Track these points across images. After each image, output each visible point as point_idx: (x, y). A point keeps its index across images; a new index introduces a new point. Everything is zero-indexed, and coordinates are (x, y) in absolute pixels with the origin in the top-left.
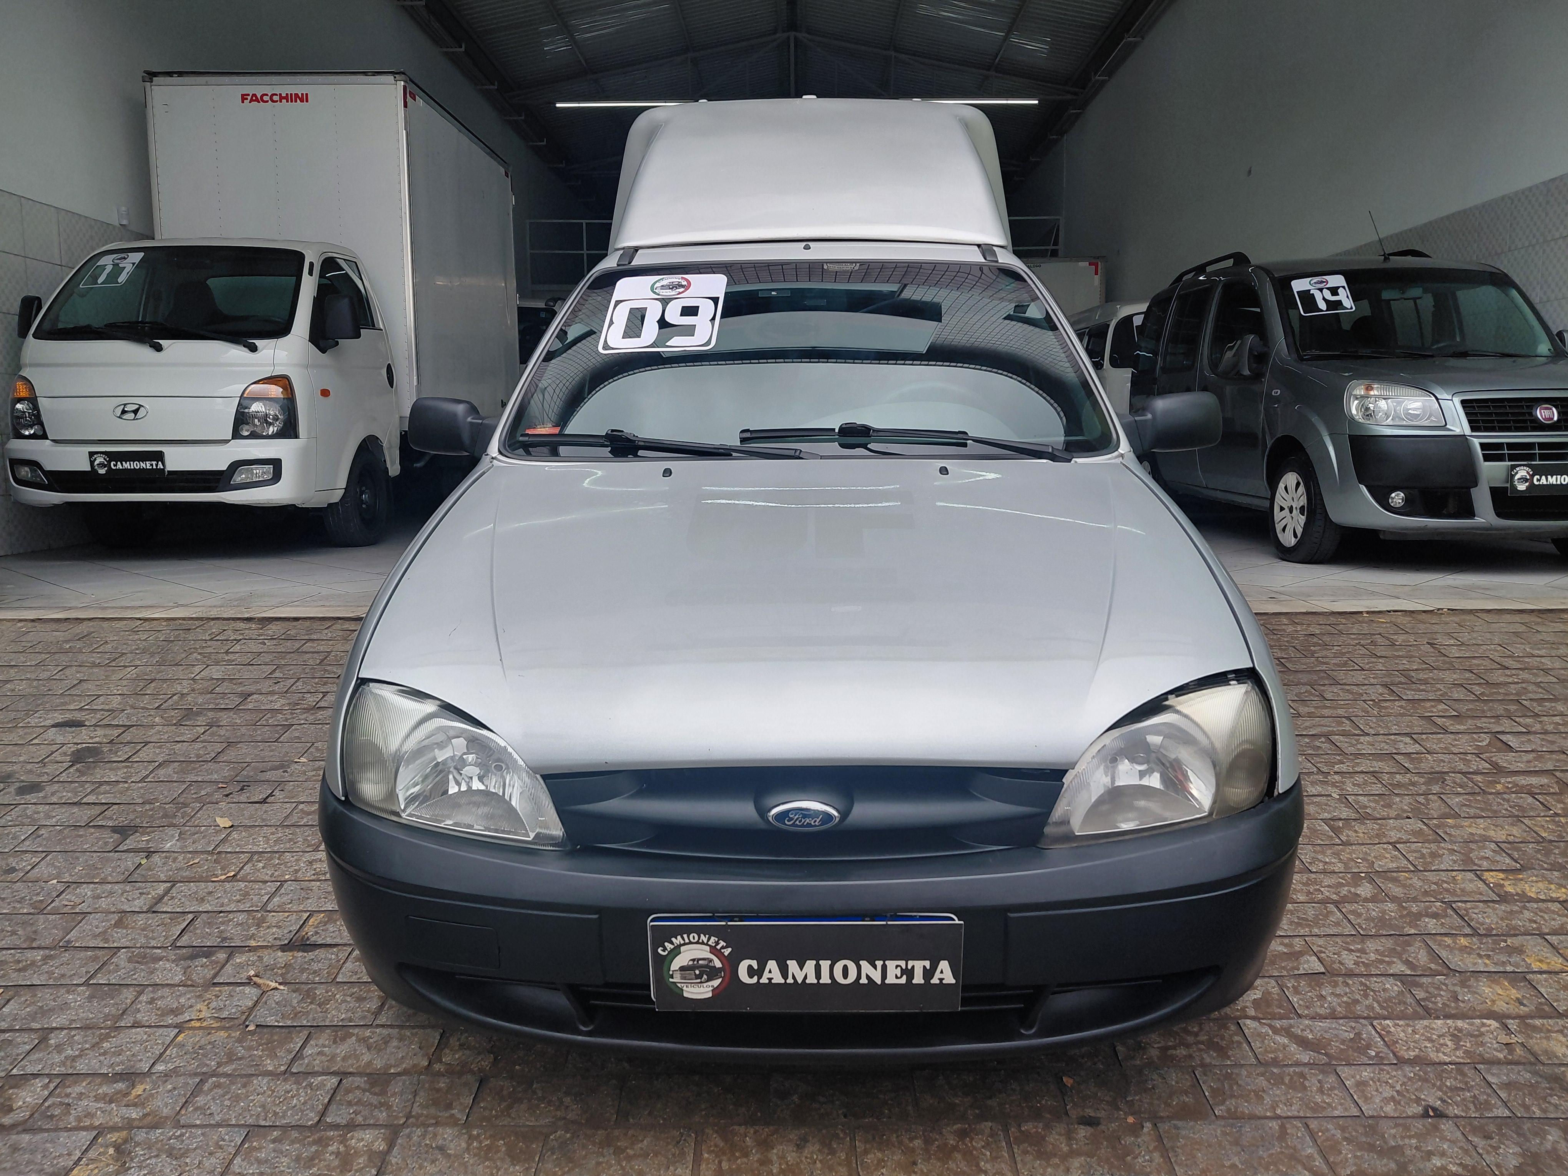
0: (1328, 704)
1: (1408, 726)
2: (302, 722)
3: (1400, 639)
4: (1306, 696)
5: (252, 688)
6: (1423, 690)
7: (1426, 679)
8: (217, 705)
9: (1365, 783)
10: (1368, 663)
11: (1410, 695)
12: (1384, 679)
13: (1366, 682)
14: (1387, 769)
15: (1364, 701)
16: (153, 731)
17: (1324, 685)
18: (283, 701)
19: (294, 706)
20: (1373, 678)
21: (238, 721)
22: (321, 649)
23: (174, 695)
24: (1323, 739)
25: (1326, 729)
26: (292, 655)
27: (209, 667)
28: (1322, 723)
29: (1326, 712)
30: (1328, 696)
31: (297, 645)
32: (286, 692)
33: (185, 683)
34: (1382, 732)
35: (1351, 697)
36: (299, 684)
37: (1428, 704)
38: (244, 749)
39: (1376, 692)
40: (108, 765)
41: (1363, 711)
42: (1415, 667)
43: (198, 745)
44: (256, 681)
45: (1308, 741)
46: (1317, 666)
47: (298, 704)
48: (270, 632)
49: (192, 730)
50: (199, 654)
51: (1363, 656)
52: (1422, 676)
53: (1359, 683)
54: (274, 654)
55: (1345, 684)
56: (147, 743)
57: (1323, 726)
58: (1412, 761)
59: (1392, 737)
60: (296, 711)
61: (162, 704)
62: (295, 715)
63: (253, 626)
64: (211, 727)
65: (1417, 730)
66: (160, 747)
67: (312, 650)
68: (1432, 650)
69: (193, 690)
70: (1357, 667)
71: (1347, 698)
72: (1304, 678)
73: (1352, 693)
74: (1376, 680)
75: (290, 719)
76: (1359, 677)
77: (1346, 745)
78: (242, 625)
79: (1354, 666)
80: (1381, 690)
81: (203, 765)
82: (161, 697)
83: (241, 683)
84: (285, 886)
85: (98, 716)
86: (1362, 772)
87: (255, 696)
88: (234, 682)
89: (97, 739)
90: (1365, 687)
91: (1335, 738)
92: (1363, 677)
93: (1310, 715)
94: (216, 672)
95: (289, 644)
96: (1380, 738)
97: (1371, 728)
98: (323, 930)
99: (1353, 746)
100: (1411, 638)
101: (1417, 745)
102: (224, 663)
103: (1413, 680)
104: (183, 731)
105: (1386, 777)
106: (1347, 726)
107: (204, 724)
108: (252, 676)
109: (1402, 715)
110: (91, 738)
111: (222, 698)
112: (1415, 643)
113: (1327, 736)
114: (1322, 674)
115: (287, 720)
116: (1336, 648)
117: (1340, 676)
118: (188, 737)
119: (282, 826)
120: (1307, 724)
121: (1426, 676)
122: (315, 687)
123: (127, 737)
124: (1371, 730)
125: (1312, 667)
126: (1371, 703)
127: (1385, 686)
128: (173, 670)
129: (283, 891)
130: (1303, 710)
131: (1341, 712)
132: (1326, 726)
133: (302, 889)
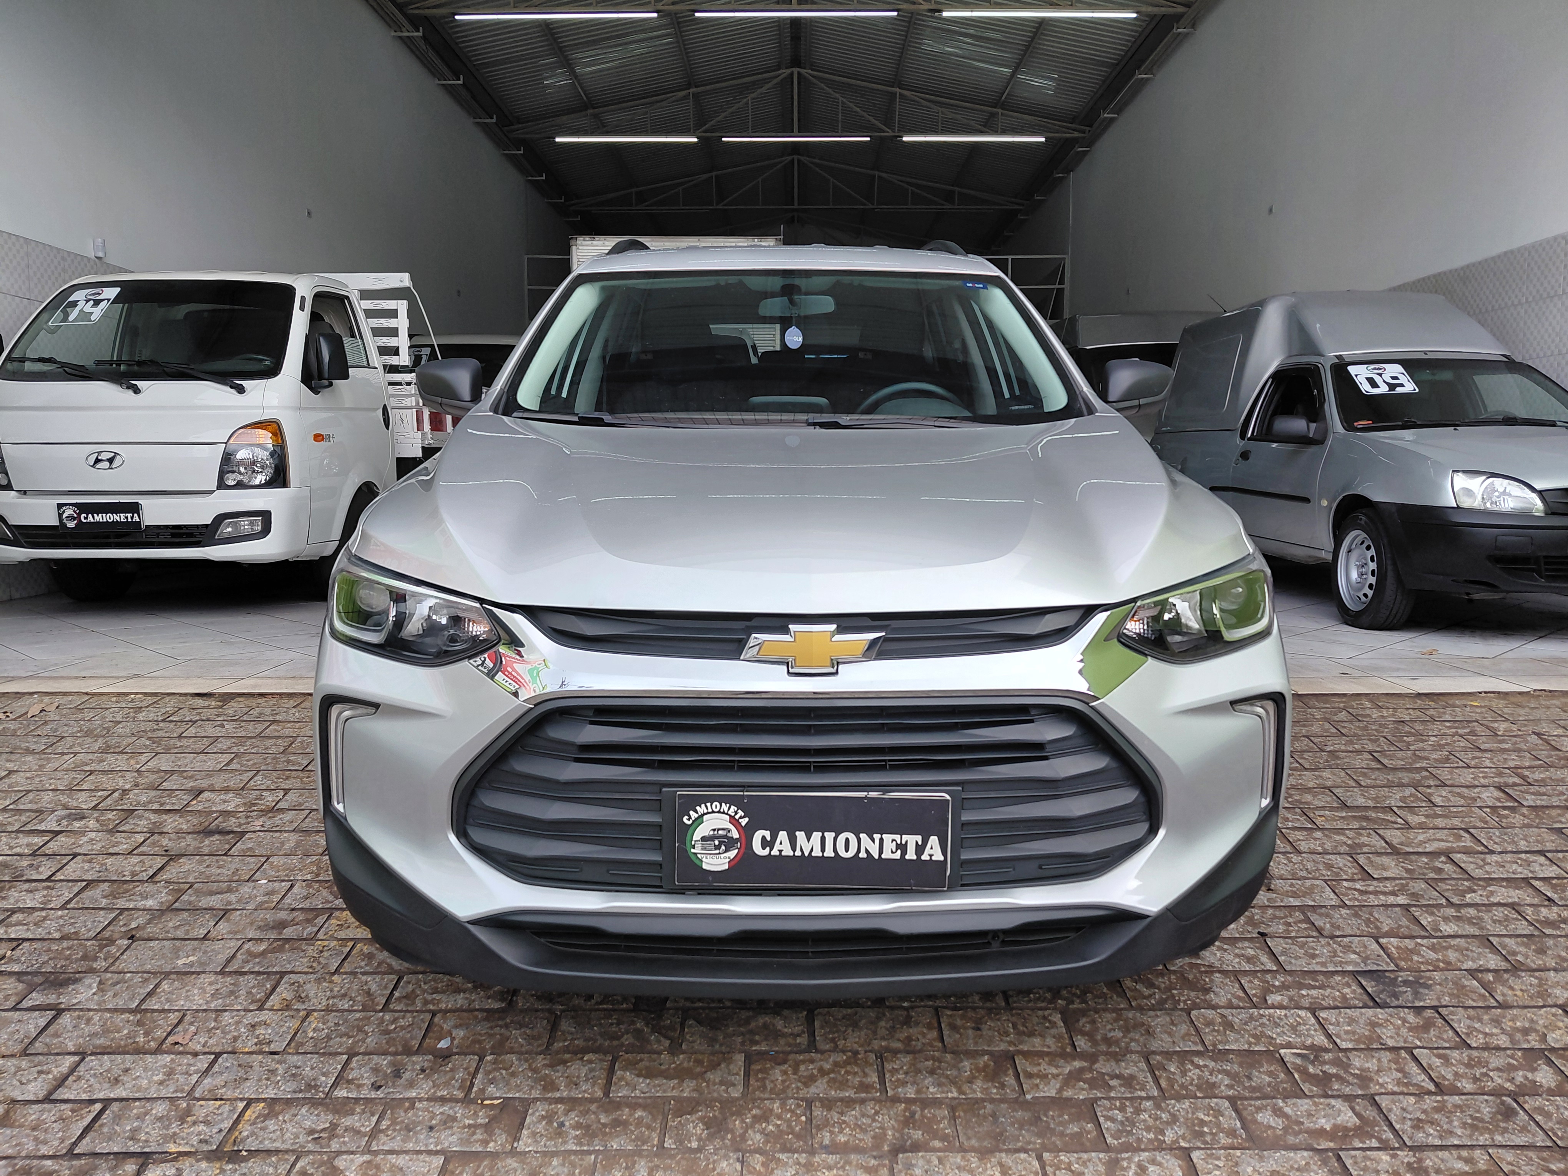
0: (1439, 811)
1: (1538, 841)
2: (258, 828)
3: (1502, 727)
4: (1413, 802)
5: (204, 784)
6: (1544, 794)
7: (1543, 780)
8: (162, 805)
9: (1507, 919)
10: (1473, 758)
11: (1530, 800)
12: (1496, 780)
13: (1476, 783)
14: (1529, 900)
15: (1480, 808)
16: (85, 839)
17: (1429, 787)
18: (238, 801)
19: (250, 807)
20: (1483, 777)
21: (185, 827)
22: (287, 732)
23: (114, 791)
24: (1443, 859)
25: (1443, 845)
26: (253, 740)
27: (158, 756)
28: (1438, 836)
29: (1439, 822)
30: (1438, 800)
31: (260, 727)
32: (243, 789)
33: (128, 775)
34: (1510, 849)
35: (1462, 802)
36: (259, 777)
37: (1554, 812)
38: (187, 865)
39: (1489, 796)
40: (26, 886)
41: (1482, 821)
42: (1527, 764)
43: (134, 860)
44: (210, 774)
45: (1426, 860)
46: (1415, 762)
47: (254, 805)
48: (230, 712)
49: (130, 838)
50: (149, 738)
51: (1465, 750)
52: (1538, 775)
53: (1468, 784)
54: (233, 740)
55: (1452, 786)
56: (75, 855)
57: (1438, 840)
58: (1554, 887)
59: (1523, 856)
60: (251, 814)
61: (100, 803)
62: (250, 819)
63: (213, 703)
64: (153, 834)
65: (1549, 846)
66: (90, 862)
67: (276, 734)
68: (1541, 742)
69: (137, 785)
70: (1461, 764)
71: (1459, 803)
72: (1406, 777)
73: (1463, 797)
74: (1486, 781)
75: (244, 824)
76: (1467, 777)
77: (1472, 866)
78: (199, 702)
79: (1458, 763)
80: (1497, 794)
81: (138, 886)
82: (99, 794)
83: (191, 777)
84: (220, 1060)
85: (23, 818)
86: (1499, 904)
87: (206, 795)
88: (185, 774)
89: (18, 850)
90: (1476, 790)
91: (1457, 857)
92: (1472, 776)
93: (1422, 827)
94: (165, 763)
95: (251, 726)
96: (1509, 857)
97: (1496, 843)
98: (261, 1129)
99: (1481, 867)
100: (1514, 728)
101: (1555, 867)
102: (176, 751)
103: (1529, 780)
104: (118, 840)
105: (1529, 911)
106: (1468, 842)
107: (145, 830)
108: (205, 768)
109: (1528, 826)
110: (11, 848)
111: (168, 795)
112: (1520, 733)
113: (1446, 854)
114: (1424, 773)
115: (240, 825)
116: (1433, 738)
117: (1444, 775)
118: (123, 847)
119: (222, 973)
120: (1421, 837)
121: (1542, 776)
122: (276, 783)
123: (53, 846)
124: (1495, 846)
125: (1411, 764)
126: (1488, 810)
127: (1499, 788)
128: (117, 759)
129: (216, 1068)
130: (1413, 819)
131: (1456, 822)
132: (1443, 840)
133: (240, 1065)
